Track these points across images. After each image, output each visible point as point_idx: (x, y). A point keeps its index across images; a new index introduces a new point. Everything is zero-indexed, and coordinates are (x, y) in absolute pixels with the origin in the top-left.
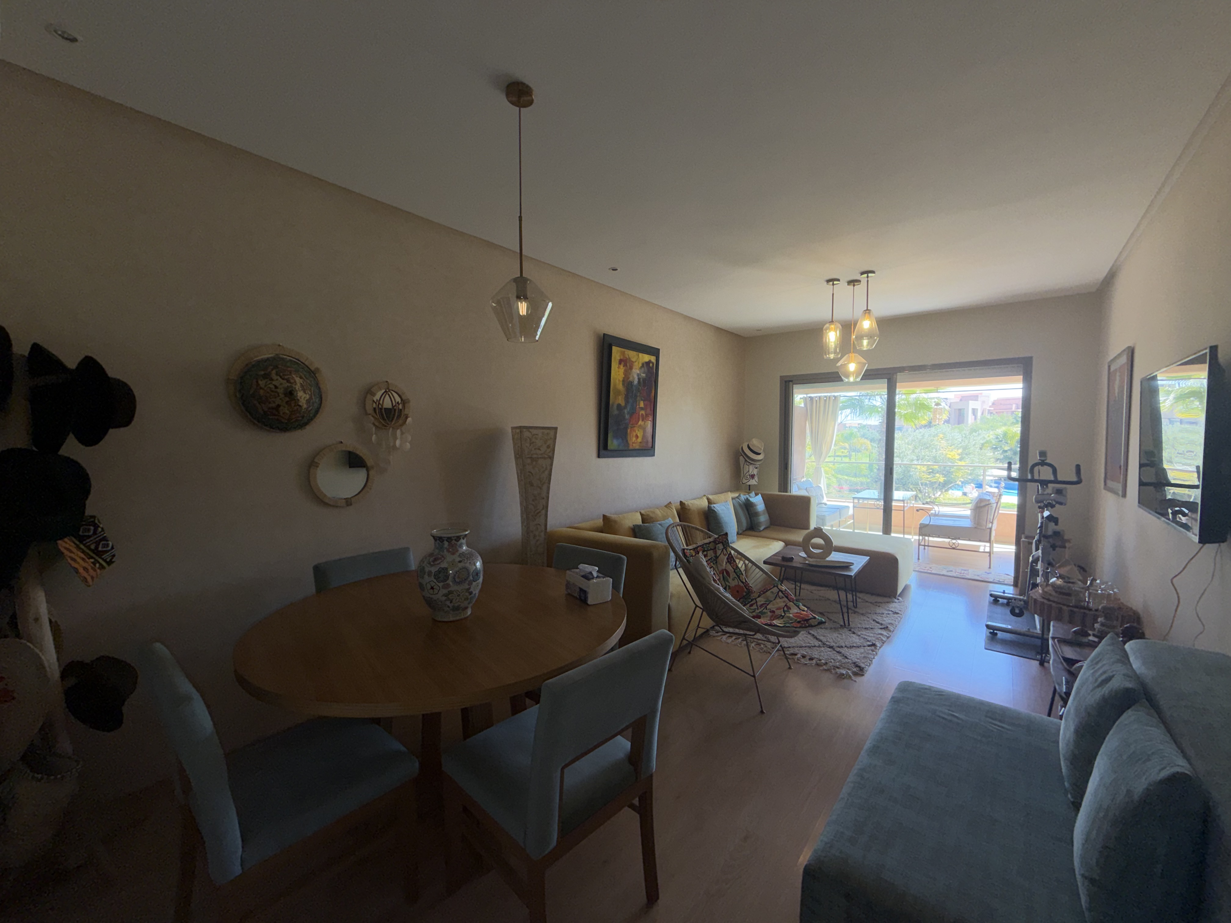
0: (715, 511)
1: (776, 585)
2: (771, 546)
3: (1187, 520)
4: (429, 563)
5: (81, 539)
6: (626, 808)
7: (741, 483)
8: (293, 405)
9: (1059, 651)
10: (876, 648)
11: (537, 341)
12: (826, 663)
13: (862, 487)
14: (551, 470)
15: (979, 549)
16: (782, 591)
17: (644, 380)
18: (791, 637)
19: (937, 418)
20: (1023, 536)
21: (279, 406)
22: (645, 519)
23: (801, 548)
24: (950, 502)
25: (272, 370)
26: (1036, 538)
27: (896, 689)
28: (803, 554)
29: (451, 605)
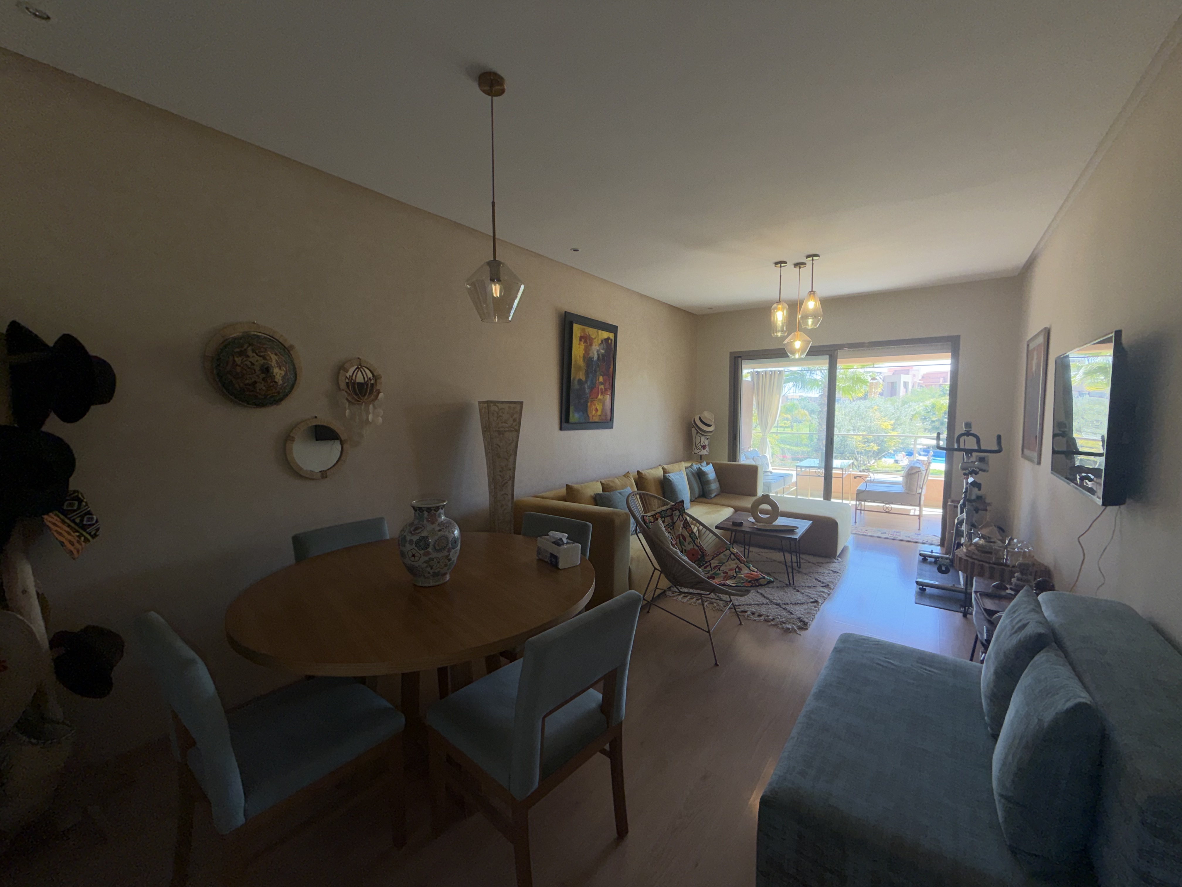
0: (669, 479)
1: (728, 548)
2: (721, 513)
3: (1093, 484)
4: (411, 532)
5: (65, 513)
6: (598, 753)
7: (693, 453)
8: (269, 381)
9: (980, 603)
10: (818, 604)
11: (510, 321)
12: (774, 619)
13: (803, 456)
14: (517, 442)
15: (910, 512)
16: (734, 554)
17: (603, 355)
18: (741, 596)
19: (872, 391)
20: (949, 500)
21: (255, 382)
22: (605, 487)
23: (750, 514)
24: (884, 469)
25: (248, 347)
26: (962, 502)
27: (838, 640)
28: (751, 519)
29: (431, 571)
